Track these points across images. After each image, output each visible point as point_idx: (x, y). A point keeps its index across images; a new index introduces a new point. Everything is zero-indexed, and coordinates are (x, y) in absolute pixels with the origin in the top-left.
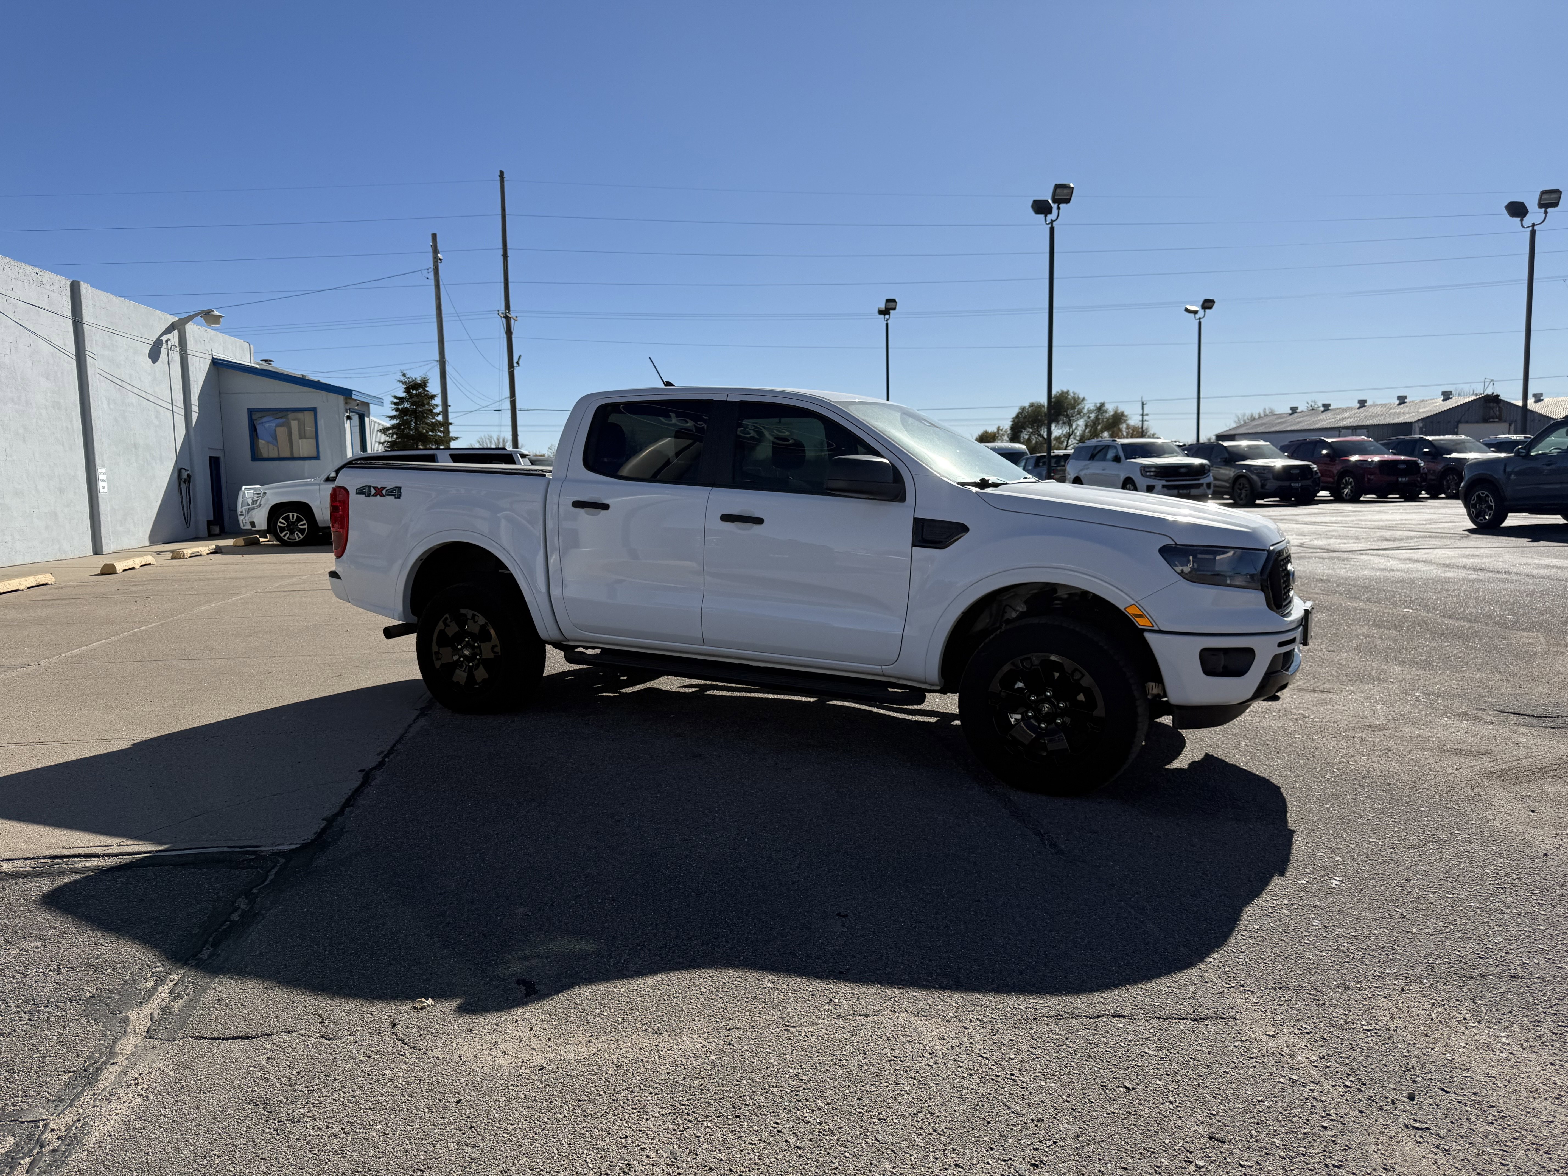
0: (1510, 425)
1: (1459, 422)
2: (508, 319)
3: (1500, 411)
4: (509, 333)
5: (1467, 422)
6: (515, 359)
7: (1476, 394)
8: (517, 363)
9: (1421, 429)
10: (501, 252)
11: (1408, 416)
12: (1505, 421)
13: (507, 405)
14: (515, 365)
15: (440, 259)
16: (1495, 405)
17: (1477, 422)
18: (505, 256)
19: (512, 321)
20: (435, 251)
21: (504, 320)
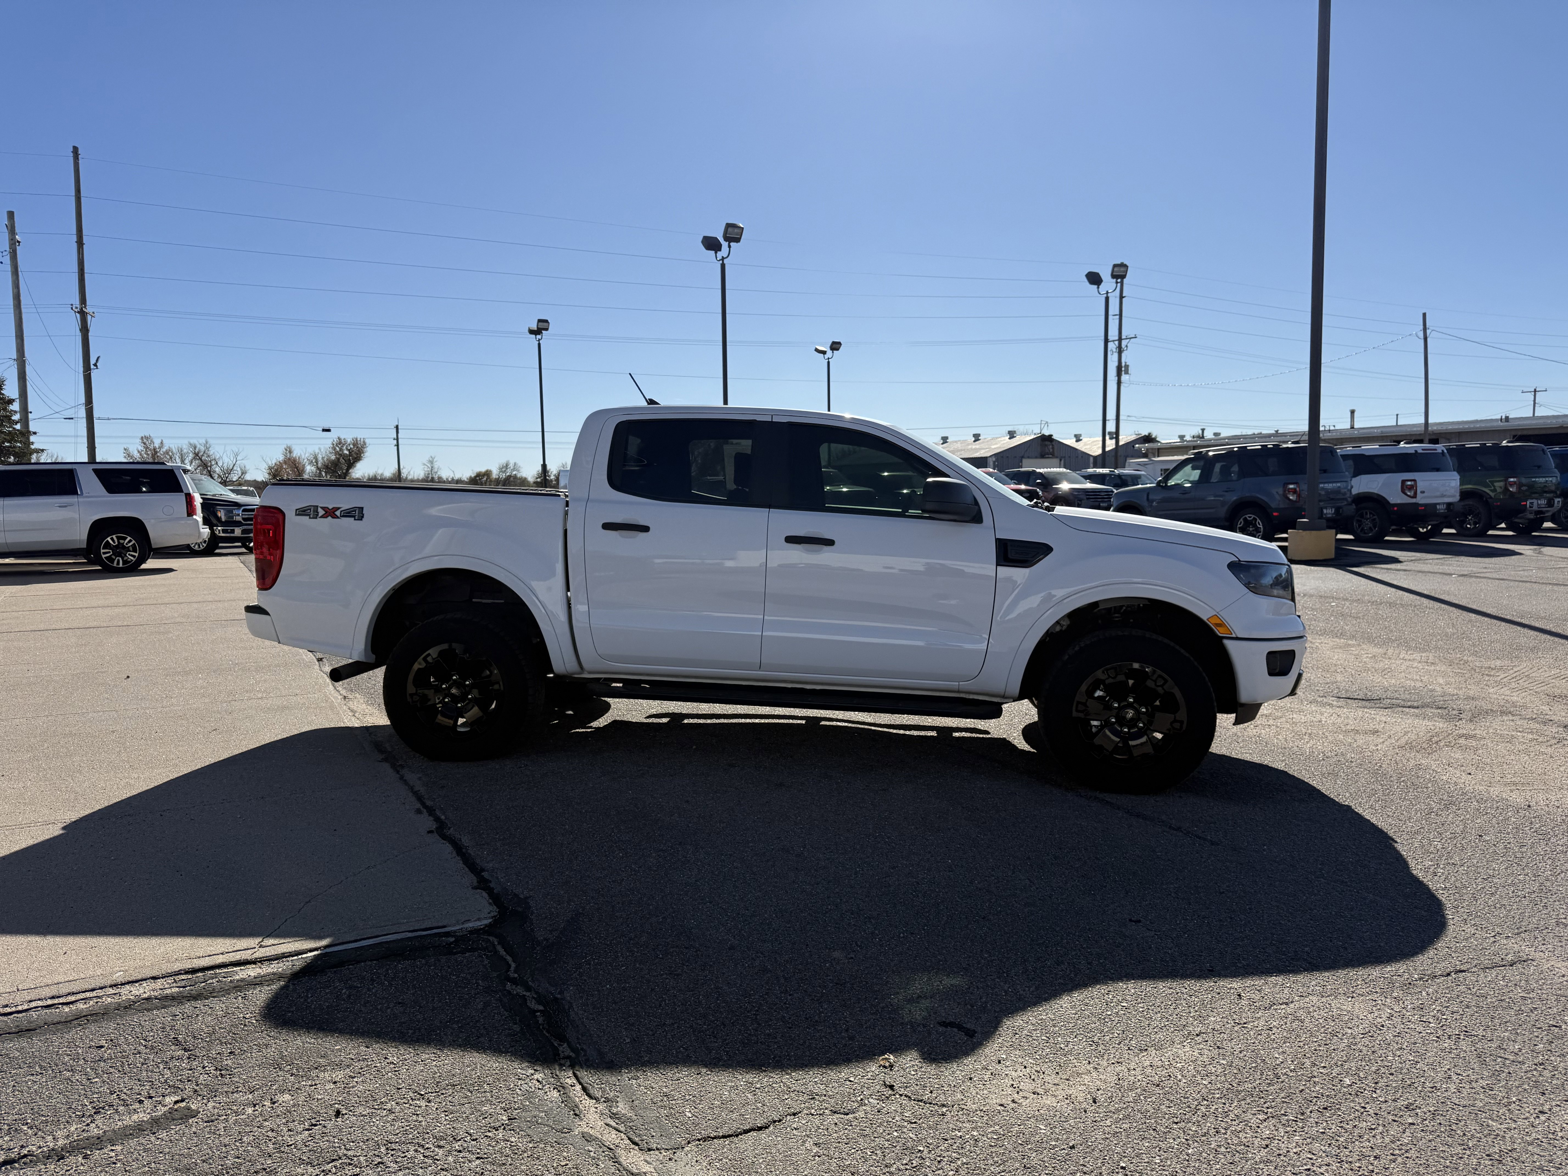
0: (1061, 460)
1: (1023, 457)
2: (83, 314)
3: (1053, 448)
4: (85, 330)
5: (1029, 457)
6: (93, 361)
7: (1035, 434)
8: (95, 365)
9: (994, 462)
10: (75, 238)
11: (983, 451)
12: (1057, 457)
13: (82, 413)
14: (92, 367)
15: (19, 242)
16: (1049, 443)
17: (1036, 458)
18: (80, 243)
19: (89, 317)
20: (12, 230)
21: (78, 315)
